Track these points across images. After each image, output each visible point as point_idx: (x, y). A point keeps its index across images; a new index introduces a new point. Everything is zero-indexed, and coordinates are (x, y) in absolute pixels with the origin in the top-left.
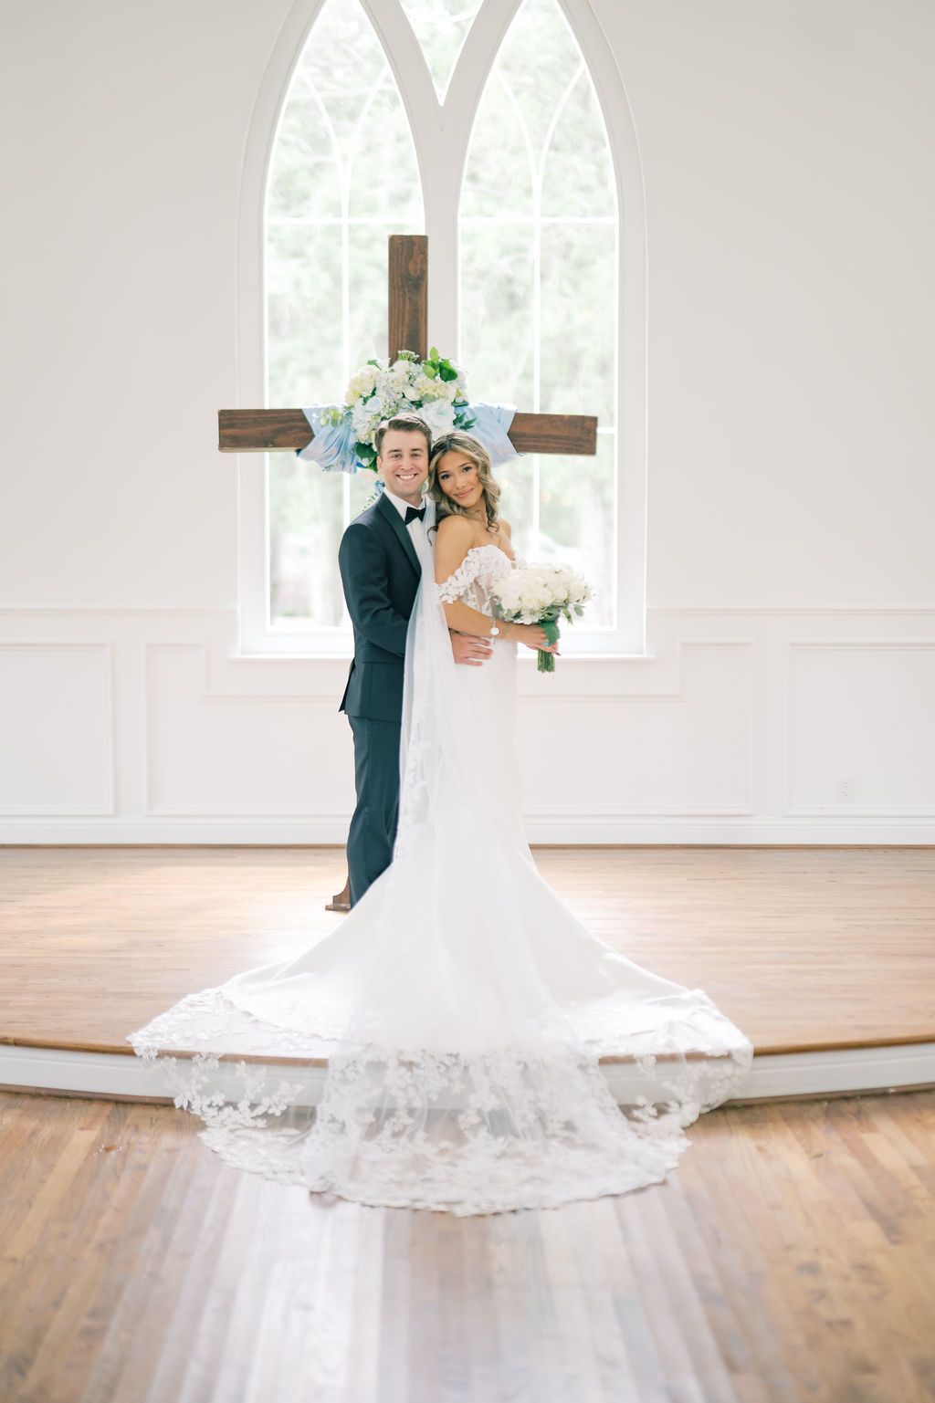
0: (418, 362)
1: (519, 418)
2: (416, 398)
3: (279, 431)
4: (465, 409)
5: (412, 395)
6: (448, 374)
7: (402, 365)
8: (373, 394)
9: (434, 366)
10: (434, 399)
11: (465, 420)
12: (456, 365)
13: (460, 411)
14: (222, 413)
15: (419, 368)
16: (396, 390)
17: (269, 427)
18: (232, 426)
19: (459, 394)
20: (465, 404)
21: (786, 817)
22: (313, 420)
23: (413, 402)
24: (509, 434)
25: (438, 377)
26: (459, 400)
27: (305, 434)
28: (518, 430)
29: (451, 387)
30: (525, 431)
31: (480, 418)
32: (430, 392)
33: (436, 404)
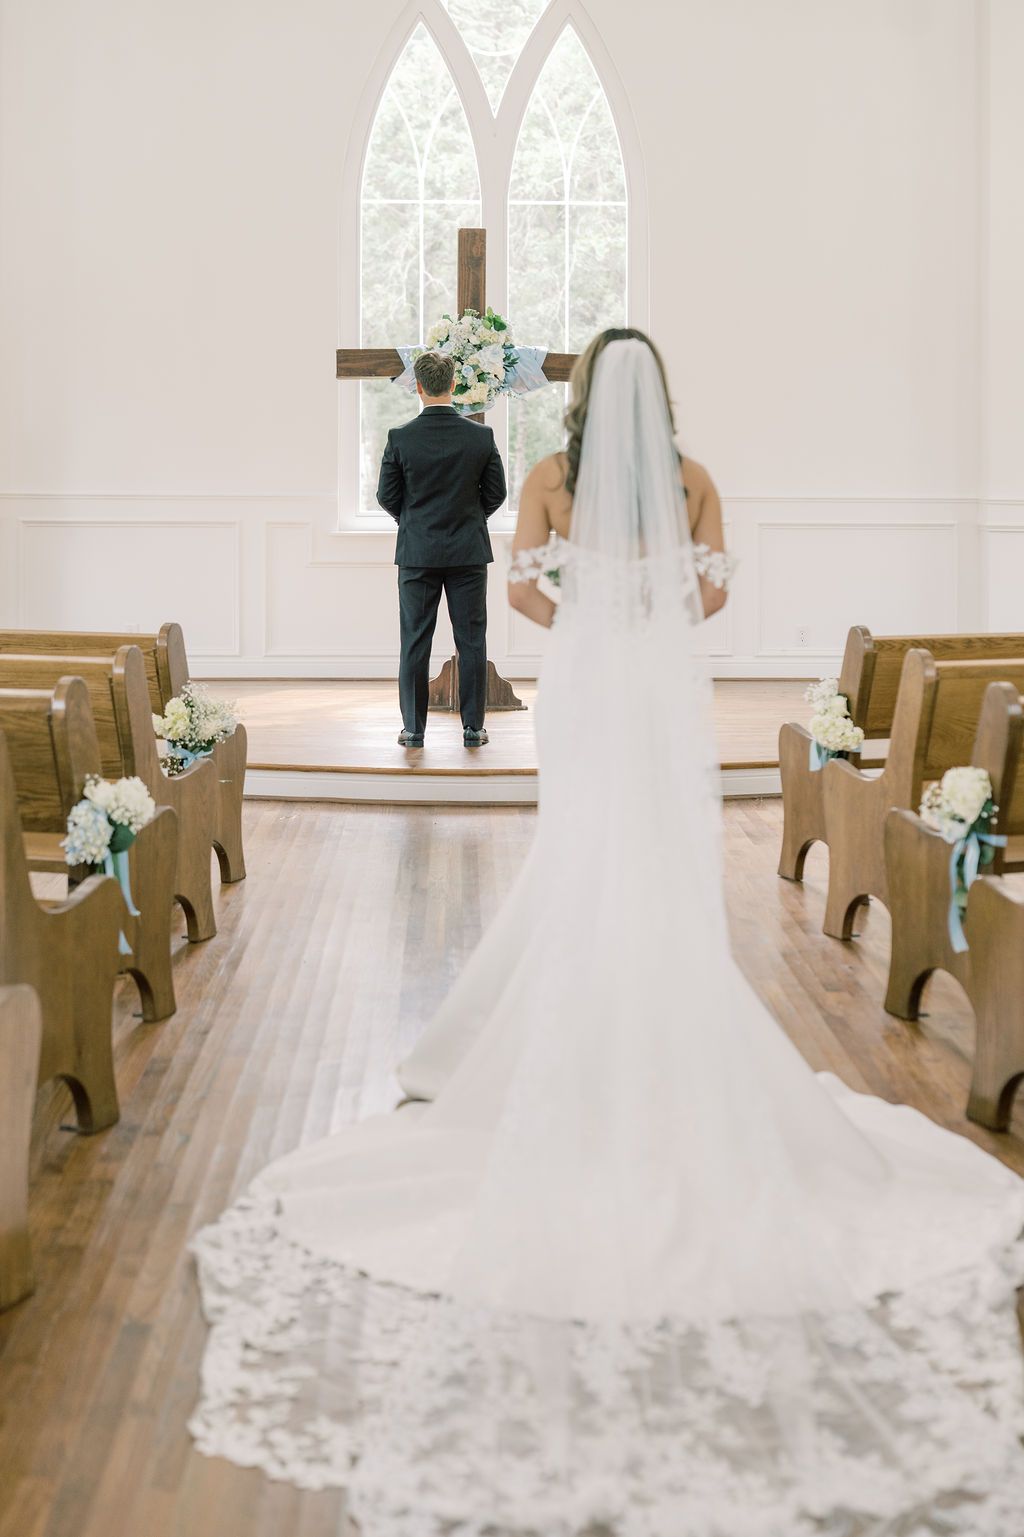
0: (478, 317)
1: (550, 357)
2: (478, 343)
3: (380, 365)
4: (512, 350)
5: (475, 340)
6: (500, 326)
7: (467, 320)
8: (447, 339)
9: (490, 320)
10: (490, 344)
11: (512, 358)
12: (505, 319)
13: (508, 352)
14: (339, 352)
15: (480, 321)
16: (464, 337)
17: (374, 362)
18: (346, 361)
19: (507, 340)
20: (512, 347)
21: (758, 656)
22: (404, 358)
23: (475, 346)
24: (542, 368)
25: (493, 328)
26: (508, 344)
27: (398, 367)
28: (548, 365)
29: (502, 335)
30: (555, 366)
31: (523, 356)
32: (487, 338)
33: (491, 347)
